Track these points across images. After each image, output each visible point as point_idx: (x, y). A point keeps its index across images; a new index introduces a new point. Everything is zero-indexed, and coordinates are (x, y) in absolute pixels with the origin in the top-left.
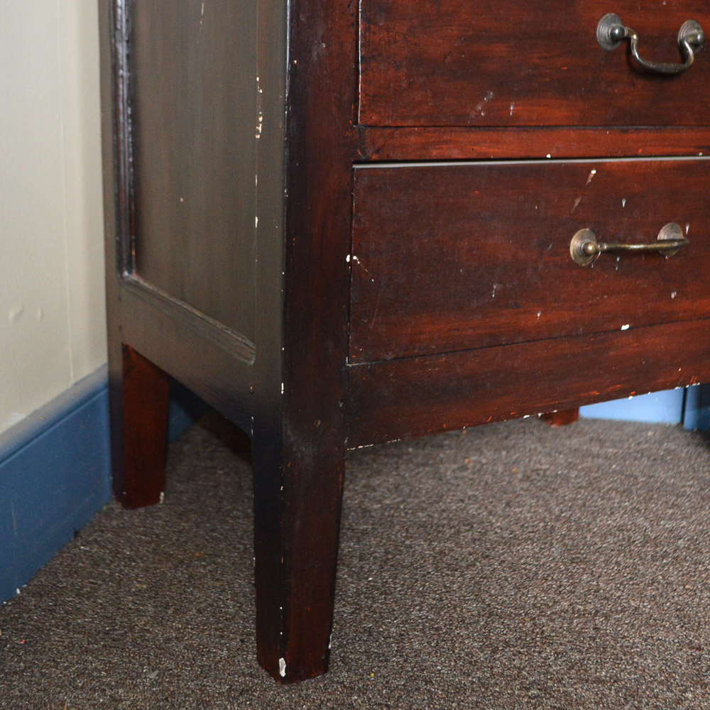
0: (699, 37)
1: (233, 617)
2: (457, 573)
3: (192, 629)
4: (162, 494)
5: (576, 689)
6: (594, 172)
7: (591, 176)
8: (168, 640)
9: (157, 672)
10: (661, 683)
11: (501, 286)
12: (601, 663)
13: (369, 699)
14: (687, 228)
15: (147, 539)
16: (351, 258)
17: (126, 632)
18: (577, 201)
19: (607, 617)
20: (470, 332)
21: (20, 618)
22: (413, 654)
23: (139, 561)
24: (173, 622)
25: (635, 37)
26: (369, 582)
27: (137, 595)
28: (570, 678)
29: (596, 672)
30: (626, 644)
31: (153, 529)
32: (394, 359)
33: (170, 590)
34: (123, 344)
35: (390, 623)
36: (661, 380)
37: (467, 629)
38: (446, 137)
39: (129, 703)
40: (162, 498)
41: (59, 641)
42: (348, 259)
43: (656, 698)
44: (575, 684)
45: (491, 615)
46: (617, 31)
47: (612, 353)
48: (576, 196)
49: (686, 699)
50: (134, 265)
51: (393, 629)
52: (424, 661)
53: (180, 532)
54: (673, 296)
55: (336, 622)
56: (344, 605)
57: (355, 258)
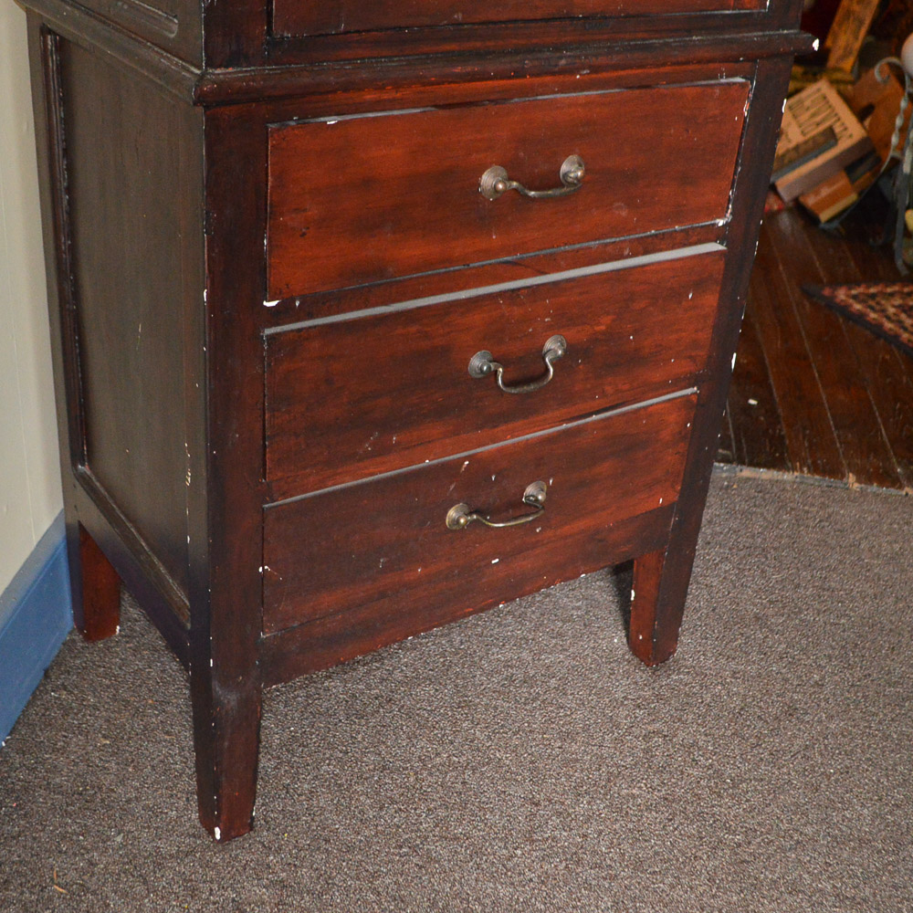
0: (560, 352)
1: (181, 775)
2: (363, 722)
3: (148, 788)
4: (118, 627)
5: (436, 847)
6: (467, 463)
7: (464, 466)
8: (129, 801)
9: (122, 835)
10: (501, 840)
11: (386, 559)
12: (460, 821)
13: (282, 859)
14: (551, 481)
15: (107, 682)
16: (263, 568)
17: (96, 793)
18: (452, 487)
19: (474, 770)
20: (362, 594)
21: (9, 777)
22: (319, 812)
23: (102, 709)
24: (133, 780)
25: (501, 370)
26: (291, 732)
27: (103, 751)
28: (434, 836)
29: (455, 829)
30: (484, 799)
31: (111, 669)
32: (300, 625)
33: (128, 745)
34: (79, 522)
35: (304, 779)
36: (528, 589)
37: (363, 784)
38: (340, 470)
39: (102, 866)
40: (118, 630)
41: (43, 803)
42: (261, 570)
43: (494, 855)
44: (437, 841)
45: (384, 768)
46: (485, 368)
47: (484, 580)
48: (451, 483)
49: (516, 855)
50: (86, 458)
51: (306, 786)
52: (326, 819)
53: (135, 672)
54: (538, 531)
55: (262, 778)
56: (269, 760)
57: (266, 567)
